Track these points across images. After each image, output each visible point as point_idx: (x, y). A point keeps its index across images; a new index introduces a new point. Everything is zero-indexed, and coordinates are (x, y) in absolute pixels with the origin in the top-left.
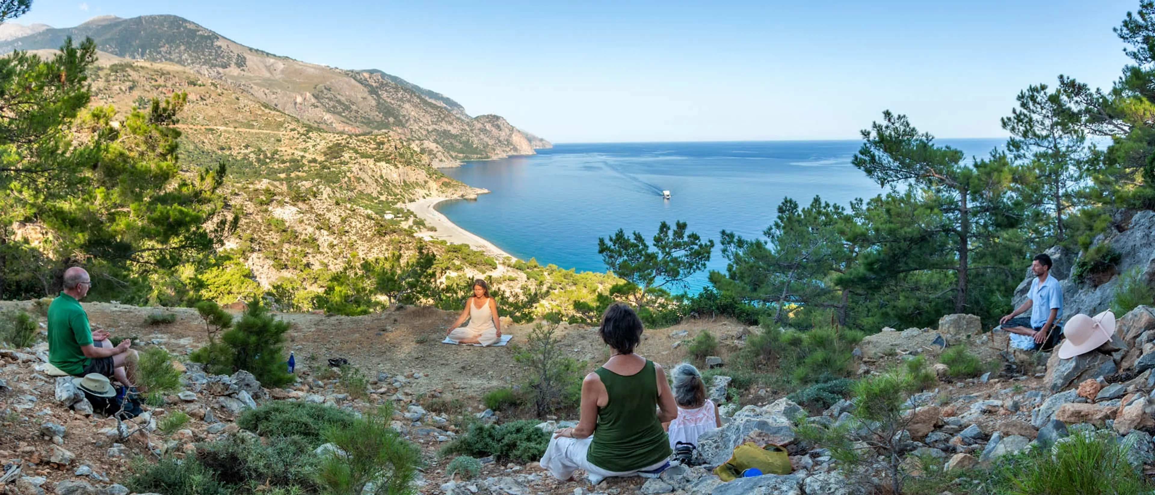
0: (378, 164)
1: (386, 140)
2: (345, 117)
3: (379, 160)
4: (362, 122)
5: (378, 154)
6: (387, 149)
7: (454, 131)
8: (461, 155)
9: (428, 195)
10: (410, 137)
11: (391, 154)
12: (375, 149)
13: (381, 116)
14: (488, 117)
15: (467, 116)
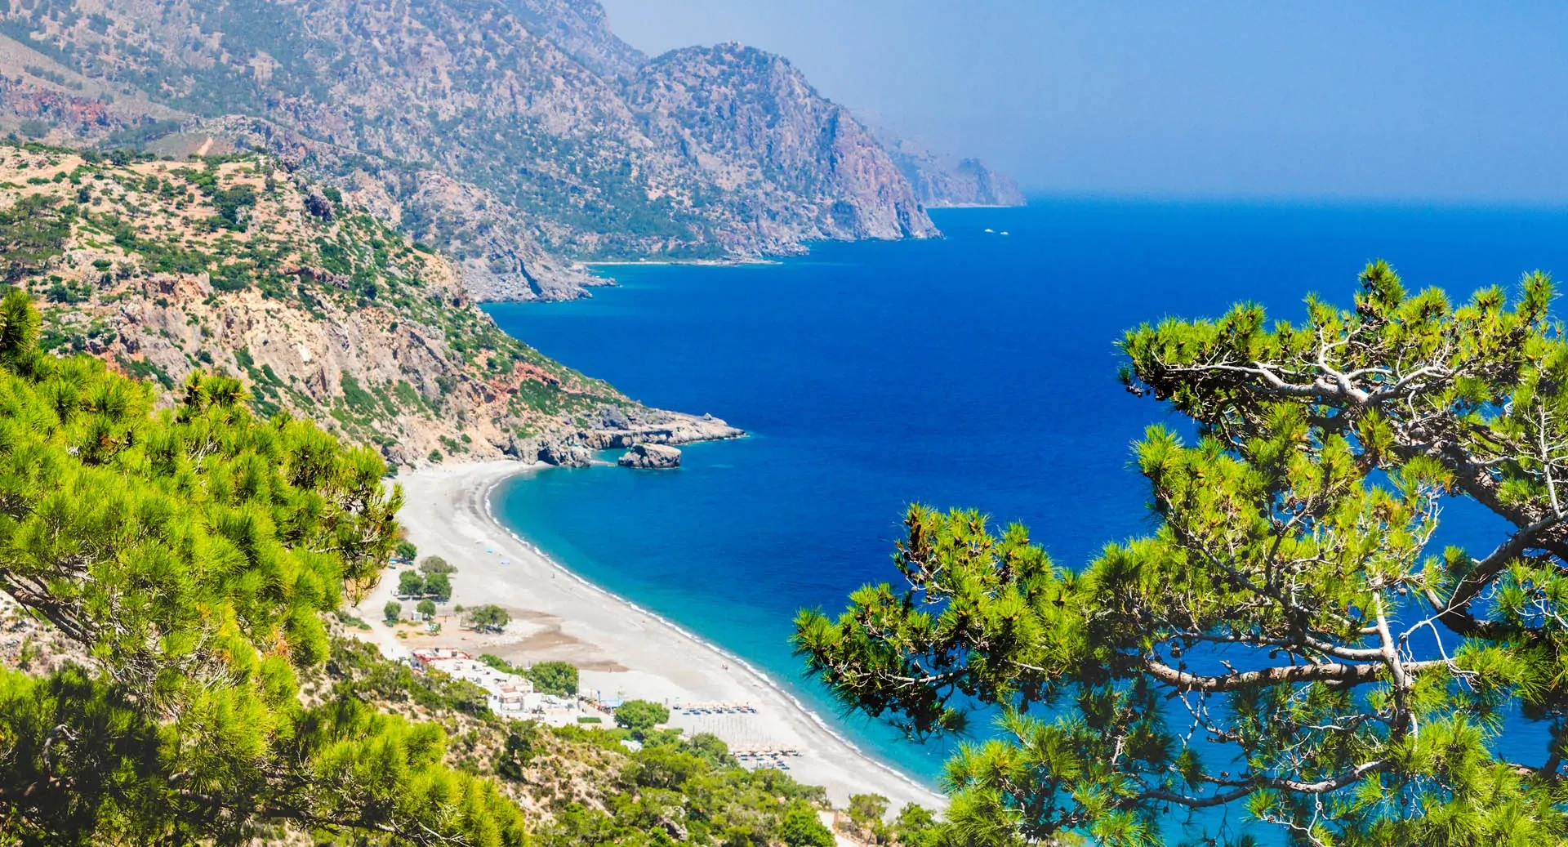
0: (229, 300)
1: (259, 183)
2: (44, 48)
3: (230, 282)
4: (126, 75)
5: (223, 249)
6: (269, 227)
7: (558, 124)
8: (591, 239)
9: (453, 447)
10: (353, 150)
11: (285, 249)
12: (213, 226)
13: (214, 41)
14: (715, 55)
15: (619, 47)
